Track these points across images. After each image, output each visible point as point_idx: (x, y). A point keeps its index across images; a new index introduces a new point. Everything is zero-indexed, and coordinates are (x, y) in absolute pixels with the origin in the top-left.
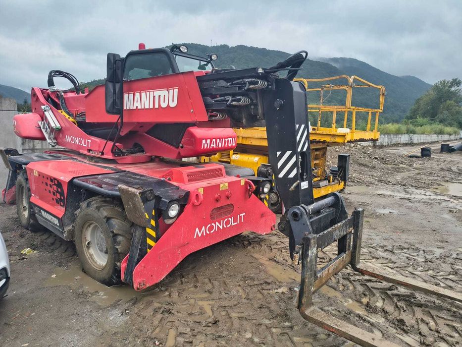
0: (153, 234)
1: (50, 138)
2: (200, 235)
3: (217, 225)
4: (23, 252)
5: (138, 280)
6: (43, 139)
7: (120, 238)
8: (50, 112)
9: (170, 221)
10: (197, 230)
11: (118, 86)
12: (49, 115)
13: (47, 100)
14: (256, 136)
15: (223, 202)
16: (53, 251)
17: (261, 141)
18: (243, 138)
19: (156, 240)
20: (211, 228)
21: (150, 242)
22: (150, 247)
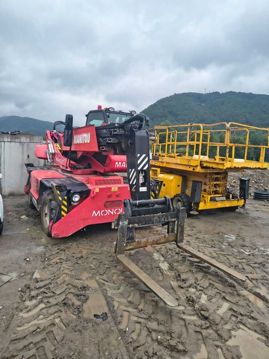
0: (66, 210)
1: (50, 159)
2: (96, 215)
3: (108, 212)
4: (22, 217)
5: (55, 233)
6: (47, 159)
7: (54, 211)
8: (52, 144)
9: (75, 204)
10: (94, 212)
11: (70, 132)
12: (51, 146)
13: (52, 138)
14: (173, 162)
15: (114, 198)
16: (36, 218)
17: (177, 165)
18: (166, 163)
19: (67, 213)
20: (105, 213)
21: (63, 213)
22: (63, 216)
